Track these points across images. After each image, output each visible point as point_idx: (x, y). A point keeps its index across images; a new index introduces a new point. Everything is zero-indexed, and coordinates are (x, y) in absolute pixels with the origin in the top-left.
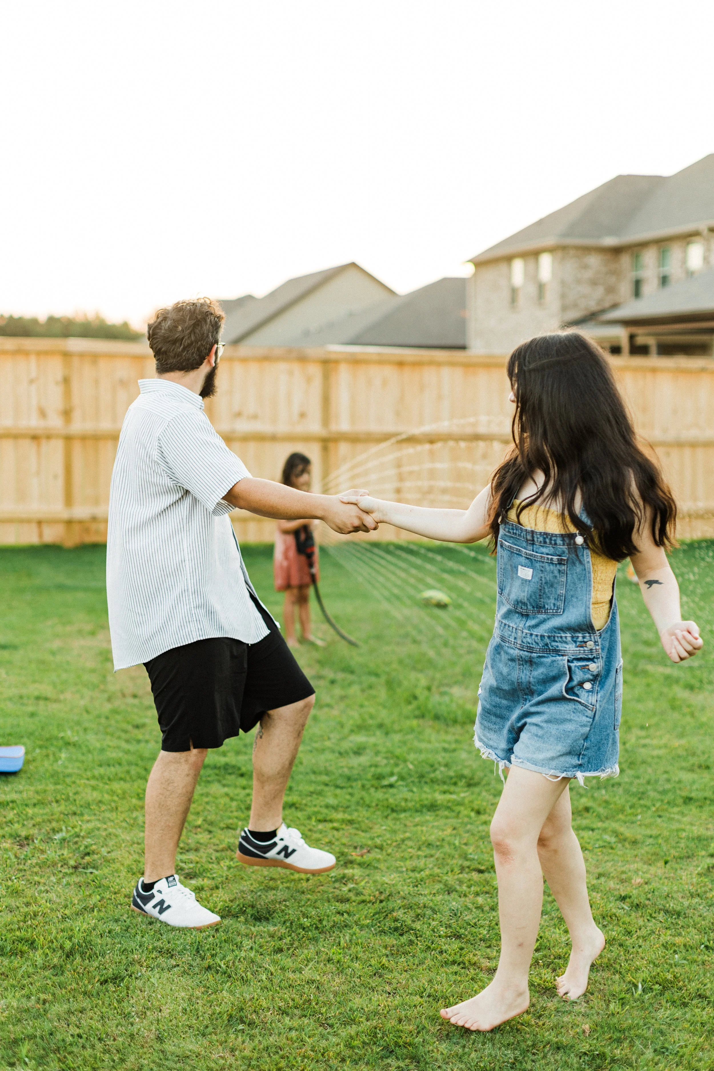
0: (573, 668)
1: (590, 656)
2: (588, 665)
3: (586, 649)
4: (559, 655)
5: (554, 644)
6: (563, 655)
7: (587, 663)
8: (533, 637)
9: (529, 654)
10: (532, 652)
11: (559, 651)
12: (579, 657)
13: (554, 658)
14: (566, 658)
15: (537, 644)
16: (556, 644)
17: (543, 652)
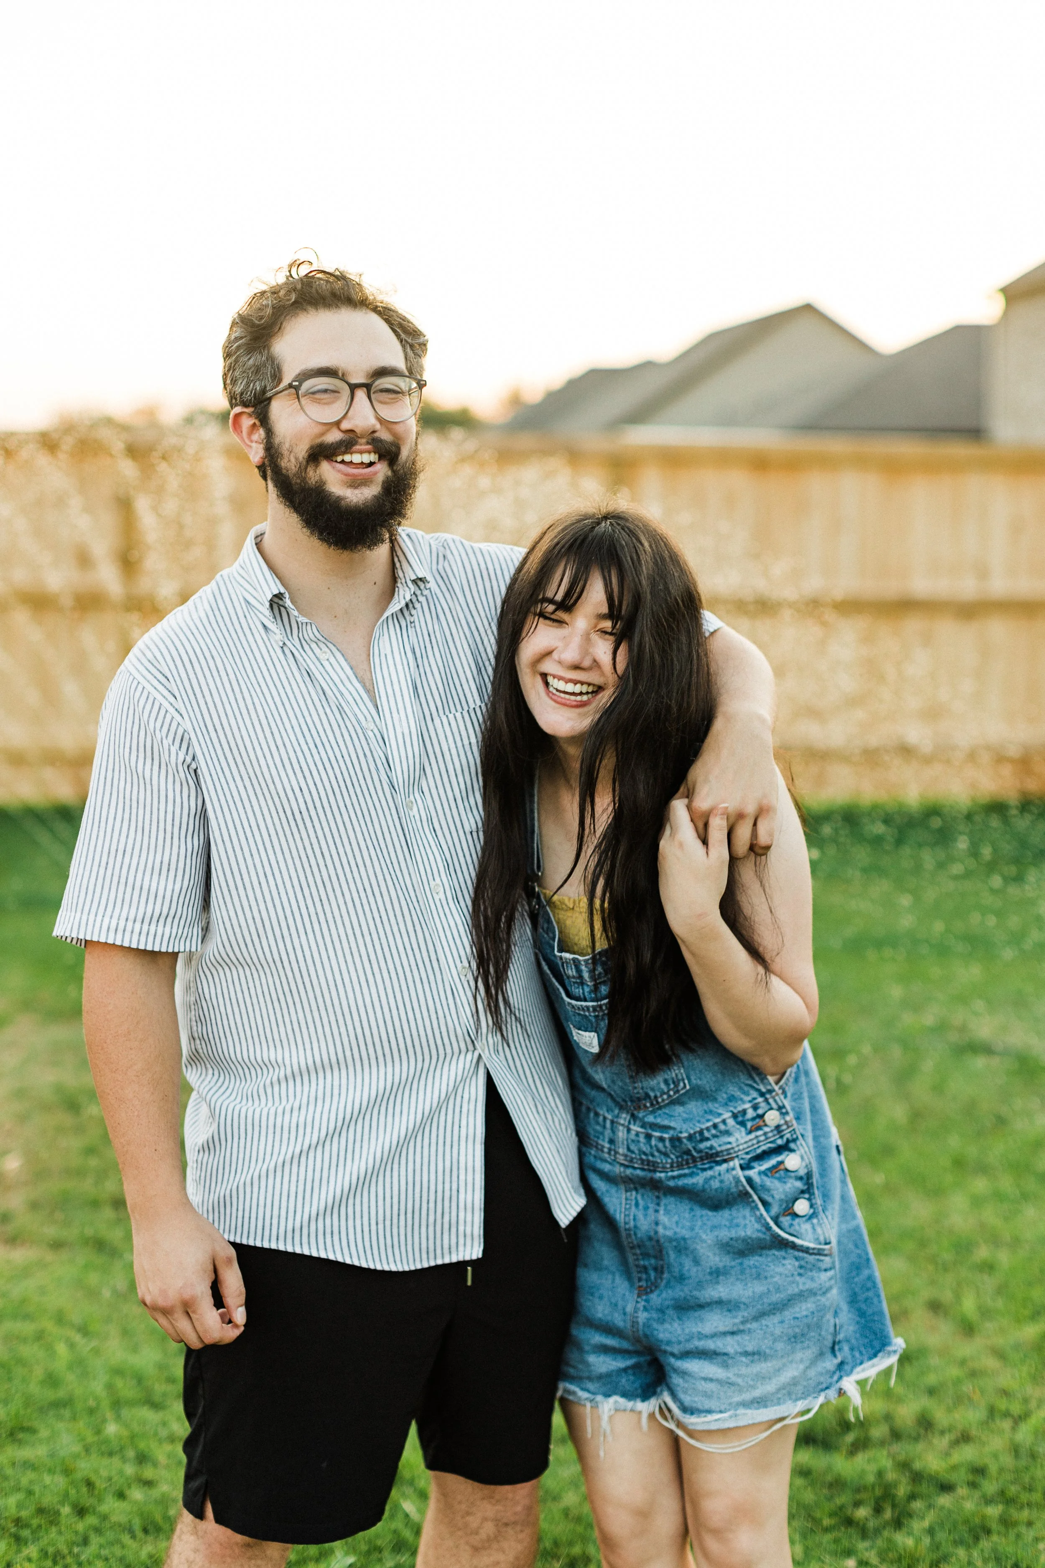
0: (757, 1179)
1: (780, 1142)
2: (782, 1162)
3: (766, 1129)
4: (719, 1163)
5: (702, 1146)
6: (725, 1161)
7: (779, 1159)
8: (653, 1142)
9: (649, 1175)
10: (655, 1171)
11: (717, 1154)
12: (759, 1151)
13: (709, 1173)
14: (736, 1163)
15: (666, 1155)
16: (708, 1144)
17: (680, 1166)
